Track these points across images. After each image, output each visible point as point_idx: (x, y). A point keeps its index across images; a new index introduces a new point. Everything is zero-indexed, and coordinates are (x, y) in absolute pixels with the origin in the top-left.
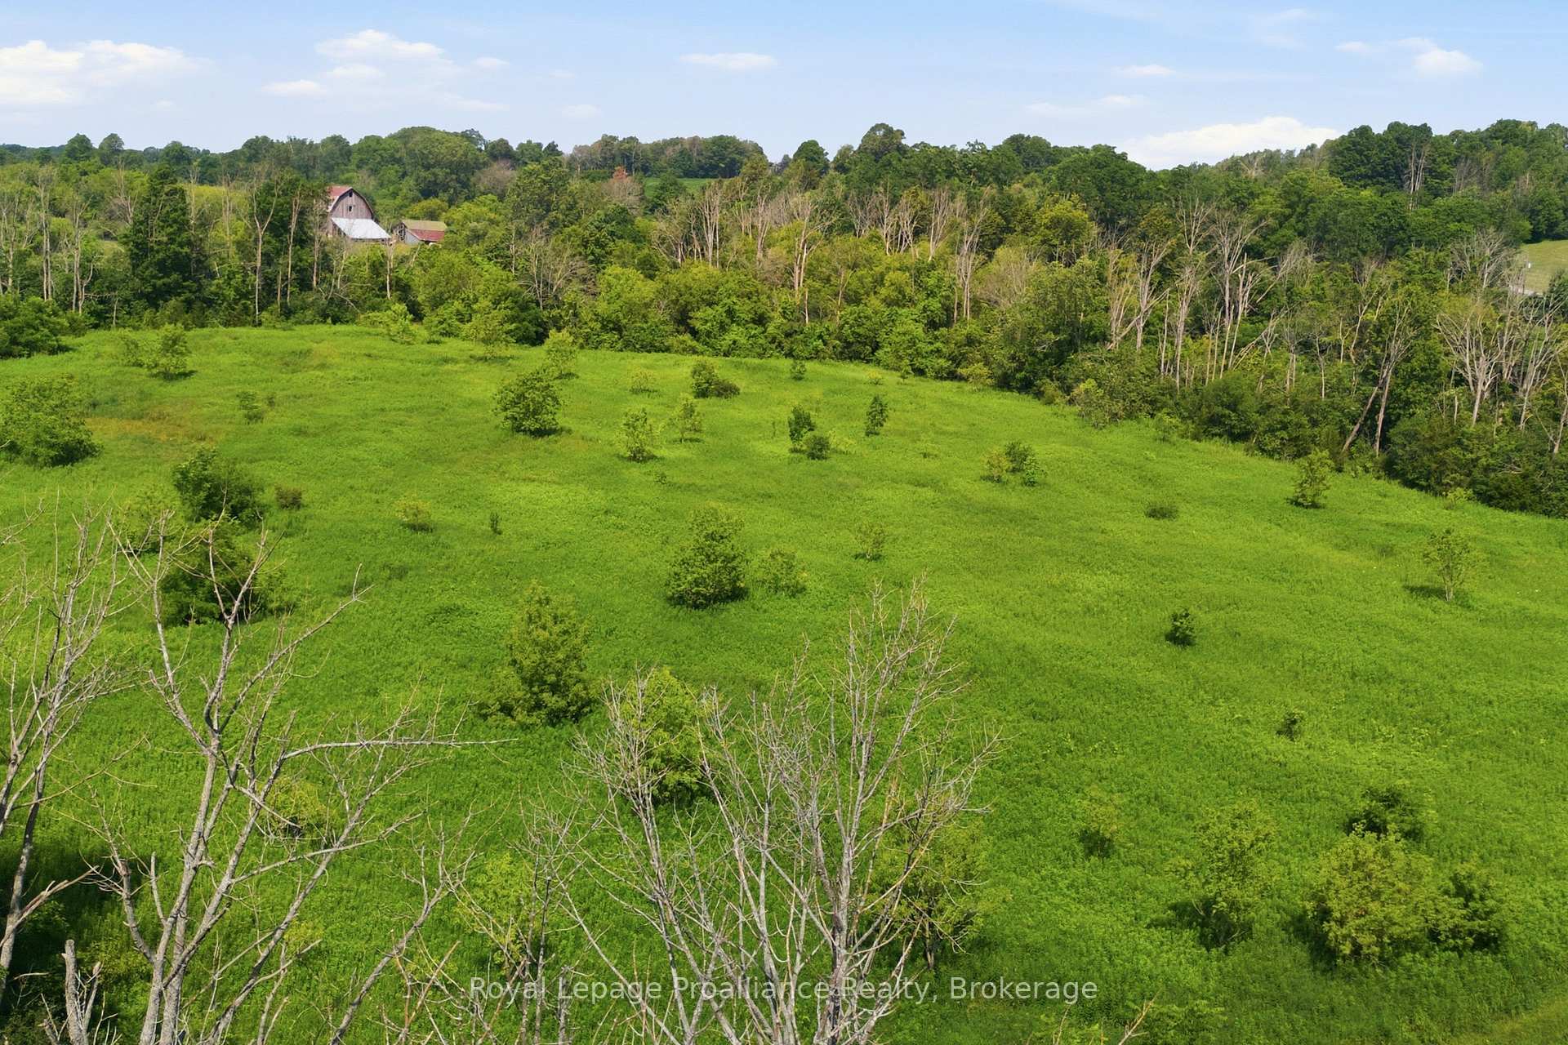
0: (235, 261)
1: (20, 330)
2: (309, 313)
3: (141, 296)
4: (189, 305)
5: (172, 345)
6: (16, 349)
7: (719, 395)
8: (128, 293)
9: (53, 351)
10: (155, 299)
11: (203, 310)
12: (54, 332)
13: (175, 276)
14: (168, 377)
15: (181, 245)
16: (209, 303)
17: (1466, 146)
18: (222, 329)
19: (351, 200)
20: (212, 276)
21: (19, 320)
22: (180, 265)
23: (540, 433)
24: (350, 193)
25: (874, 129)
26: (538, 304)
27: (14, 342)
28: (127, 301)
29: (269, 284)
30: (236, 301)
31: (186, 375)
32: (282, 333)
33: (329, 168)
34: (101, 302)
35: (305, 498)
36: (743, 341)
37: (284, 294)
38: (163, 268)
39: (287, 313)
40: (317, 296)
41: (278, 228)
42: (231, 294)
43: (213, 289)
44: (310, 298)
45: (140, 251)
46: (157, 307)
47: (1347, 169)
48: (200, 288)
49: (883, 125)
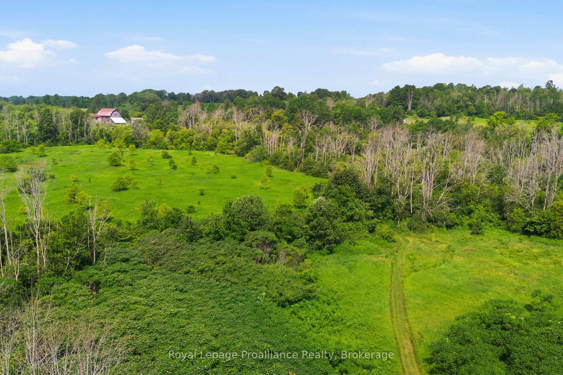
0: (65, 130)
1: (10, 147)
2: (83, 142)
3: (41, 139)
4: (53, 141)
5: (42, 149)
6: (9, 151)
7: (167, 158)
8: (38, 139)
9: (18, 152)
10: (44, 140)
11: (57, 142)
12: (18, 148)
13: (49, 134)
14: (41, 156)
15: (50, 127)
16: (58, 140)
17: (427, 91)
18: (61, 146)
19: (115, 113)
20: (59, 134)
21: (10, 145)
22: (50, 132)
23: (116, 166)
24: (115, 111)
25: (275, 88)
26: (136, 139)
27: (8, 150)
28: (38, 140)
29: (73, 136)
30: (64, 140)
31: (45, 156)
32: (75, 147)
33: (119, 103)
34: (32, 140)
35: (56, 177)
36: (185, 146)
37: (77, 138)
38: (46, 132)
39: (78, 142)
40: (85, 138)
41: (76, 122)
42: (63, 138)
43: (59, 137)
44: (83, 139)
45: (41, 129)
46: (45, 142)
47: (393, 98)
48: (56, 137)
49: (277, 87)
